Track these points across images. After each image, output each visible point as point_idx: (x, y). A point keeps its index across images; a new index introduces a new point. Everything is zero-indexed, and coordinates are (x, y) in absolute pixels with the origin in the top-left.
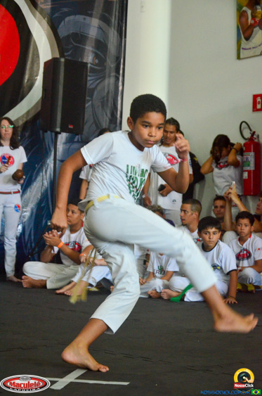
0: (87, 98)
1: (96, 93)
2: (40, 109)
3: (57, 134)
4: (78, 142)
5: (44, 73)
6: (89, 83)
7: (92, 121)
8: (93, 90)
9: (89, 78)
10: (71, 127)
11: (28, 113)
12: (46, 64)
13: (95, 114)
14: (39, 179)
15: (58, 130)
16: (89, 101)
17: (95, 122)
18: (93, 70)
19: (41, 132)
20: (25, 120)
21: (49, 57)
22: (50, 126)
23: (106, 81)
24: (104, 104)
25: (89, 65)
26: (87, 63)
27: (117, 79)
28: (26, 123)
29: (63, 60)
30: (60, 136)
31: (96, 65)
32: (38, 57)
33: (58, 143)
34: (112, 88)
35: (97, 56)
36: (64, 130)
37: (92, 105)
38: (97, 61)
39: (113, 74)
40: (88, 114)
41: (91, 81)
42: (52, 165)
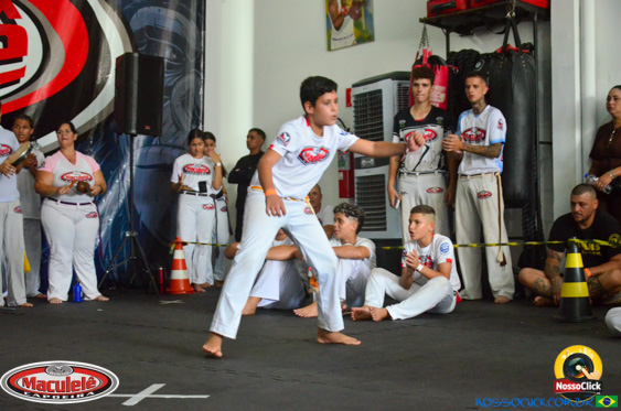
0: (165, 97)
1: (174, 91)
2: (112, 110)
3: (133, 136)
4: (156, 145)
5: (117, 70)
6: (166, 81)
7: (171, 121)
8: (171, 88)
9: (166, 75)
10: (147, 128)
11: (101, 113)
12: (118, 59)
13: (174, 115)
14: (115, 187)
15: (134, 131)
16: (166, 100)
17: (174, 123)
18: (170, 66)
19: (115, 135)
20: (97, 122)
21: (122, 53)
22: (125, 128)
23: (186, 79)
24: (184, 104)
25: (166, 61)
26: (163, 58)
27: (198, 76)
28: (99, 125)
29: (136, 55)
30: (136, 139)
31: (175, 60)
32: (109, 53)
33: (135, 147)
34: (192, 85)
35: (174, 51)
36: (140, 131)
37: (171, 105)
38: (175, 56)
39: (193, 70)
40: (166, 115)
41: (168, 79)
42: (128, 172)
